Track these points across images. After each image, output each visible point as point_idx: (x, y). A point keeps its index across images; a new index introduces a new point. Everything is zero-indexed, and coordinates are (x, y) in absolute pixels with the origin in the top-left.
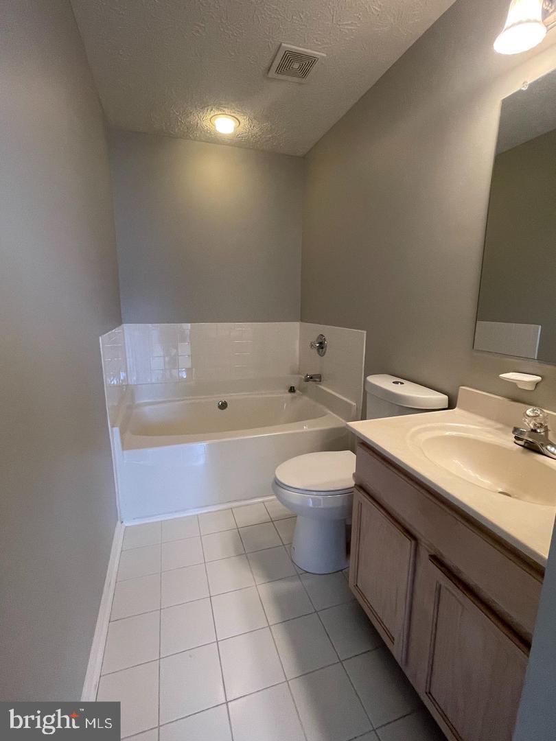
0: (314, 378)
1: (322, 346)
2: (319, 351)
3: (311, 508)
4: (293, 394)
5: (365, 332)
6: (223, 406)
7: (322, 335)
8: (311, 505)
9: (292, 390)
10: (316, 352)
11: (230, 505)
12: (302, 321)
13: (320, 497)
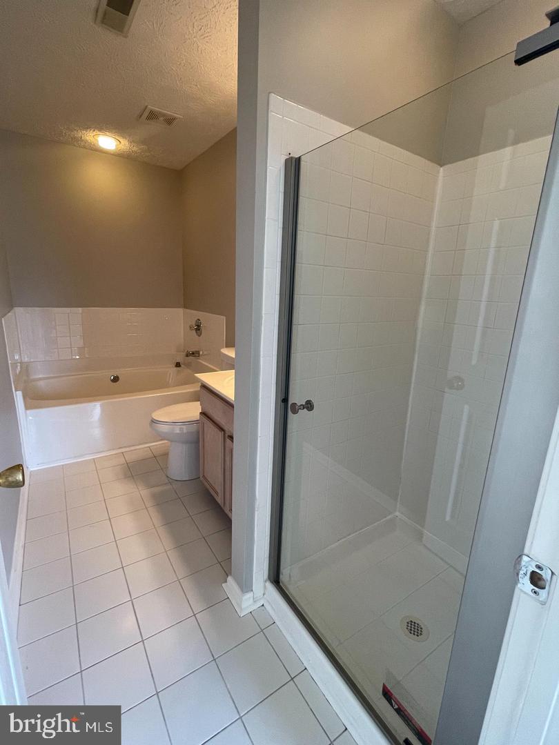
0: (195, 354)
1: (198, 328)
2: (197, 332)
3: (178, 434)
4: (178, 368)
5: (225, 318)
6: (116, 379)
7: (198, 320)
8: (178, 432)
9: (178, 365)
10: (195, 334)
11: (123, 450)
12: (185, 307)
13: (184, 427)
